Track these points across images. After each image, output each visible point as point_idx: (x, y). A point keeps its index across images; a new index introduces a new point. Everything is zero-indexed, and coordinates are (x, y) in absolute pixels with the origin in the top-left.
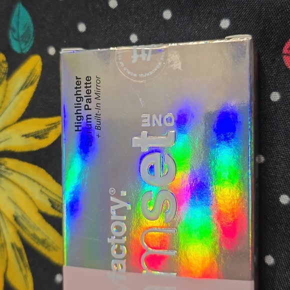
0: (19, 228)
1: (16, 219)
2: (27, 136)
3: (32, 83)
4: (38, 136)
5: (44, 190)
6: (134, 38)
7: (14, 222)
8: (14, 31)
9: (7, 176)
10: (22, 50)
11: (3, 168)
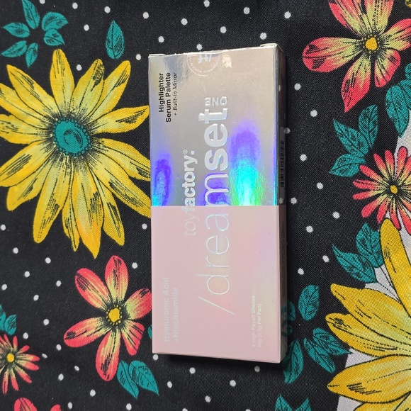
0: (113, 191)
1: (111, 184)
2: (120, 121)
3: (123, 82)
4: (128, 121)
5: (133, 161)
6: (199, 47)
7: (109, 187)
8: (109, 42)
9: (104, 152)
10: (115, 56)
11: (101, 146)
